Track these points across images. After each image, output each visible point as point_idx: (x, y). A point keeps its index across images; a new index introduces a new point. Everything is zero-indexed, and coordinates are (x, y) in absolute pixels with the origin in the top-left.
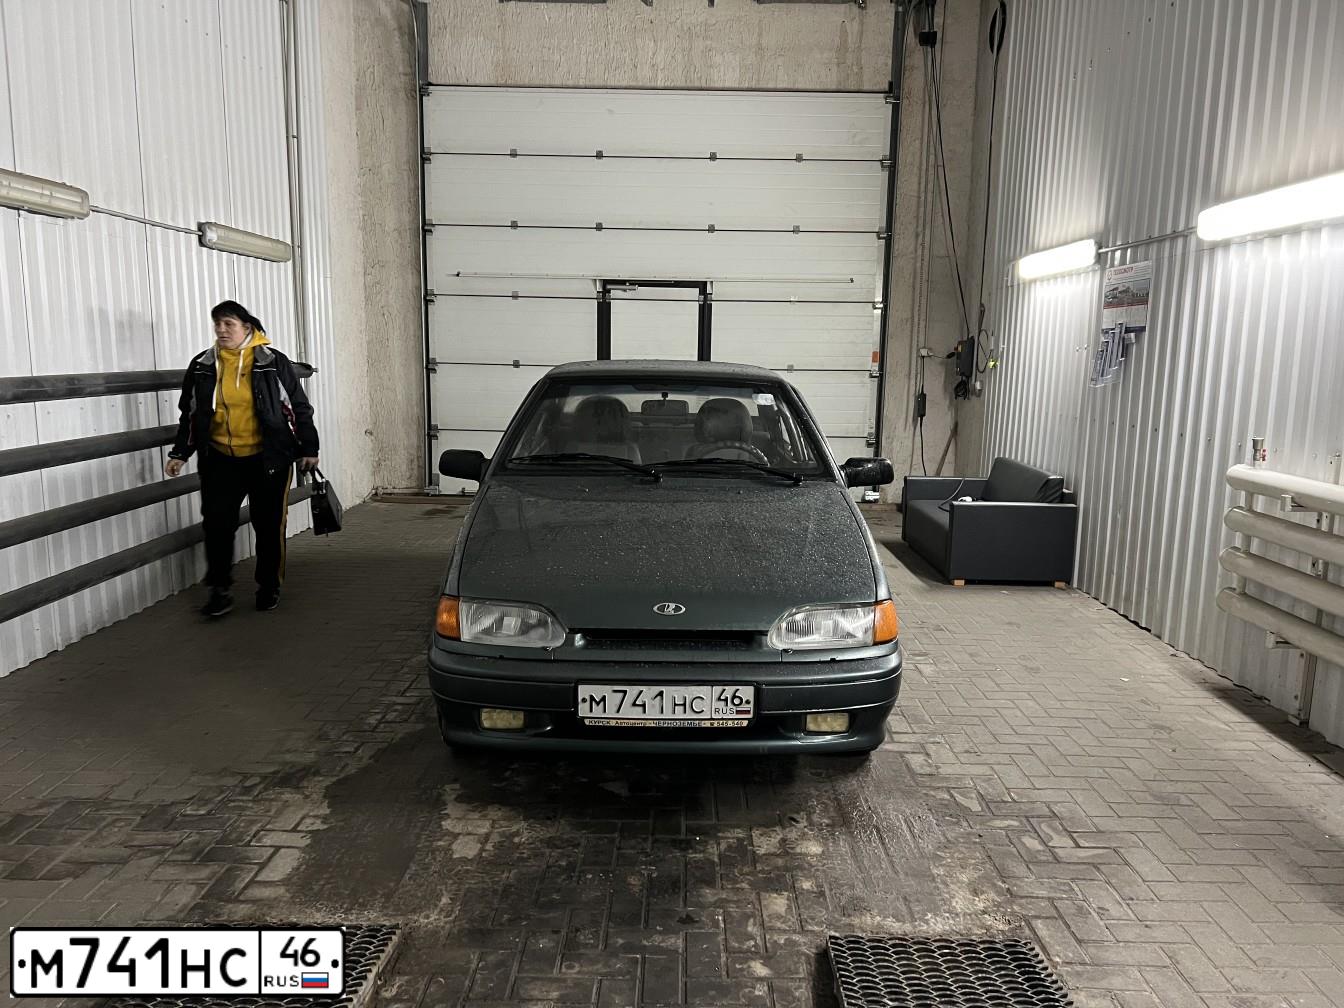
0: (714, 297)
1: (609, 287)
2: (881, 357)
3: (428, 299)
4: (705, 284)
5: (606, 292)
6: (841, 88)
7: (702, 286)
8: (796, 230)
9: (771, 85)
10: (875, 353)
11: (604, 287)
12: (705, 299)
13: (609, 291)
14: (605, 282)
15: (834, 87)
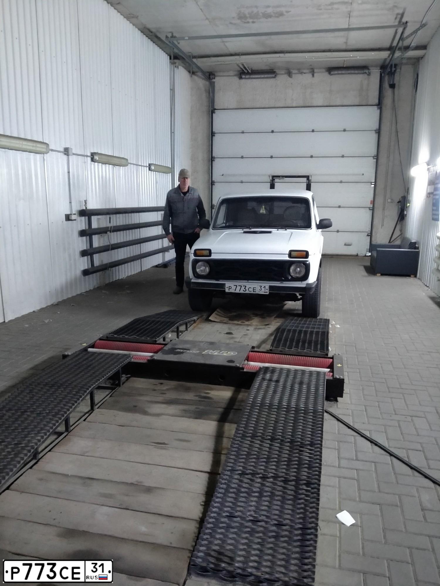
0: (312, 181)
1: (274, 178)
2: (373, 202)
3: (212, 183)
4: (309, 176)
5: (273, 180)
6: (361, 104)
7: (308, 177)
8: (343, 156)
9: (334, 104)
10: (371, 201)
11: (273, 178)
12: (309, 182)
13: (274, 180)
14: (273, 177)
15: (358, 104)
